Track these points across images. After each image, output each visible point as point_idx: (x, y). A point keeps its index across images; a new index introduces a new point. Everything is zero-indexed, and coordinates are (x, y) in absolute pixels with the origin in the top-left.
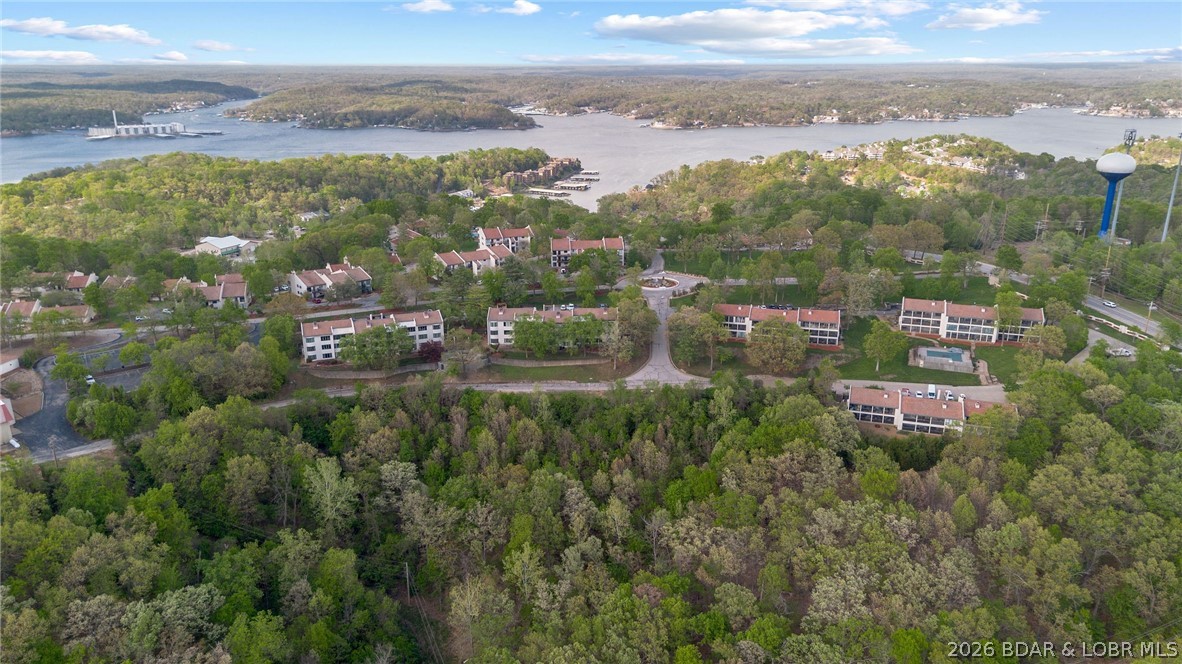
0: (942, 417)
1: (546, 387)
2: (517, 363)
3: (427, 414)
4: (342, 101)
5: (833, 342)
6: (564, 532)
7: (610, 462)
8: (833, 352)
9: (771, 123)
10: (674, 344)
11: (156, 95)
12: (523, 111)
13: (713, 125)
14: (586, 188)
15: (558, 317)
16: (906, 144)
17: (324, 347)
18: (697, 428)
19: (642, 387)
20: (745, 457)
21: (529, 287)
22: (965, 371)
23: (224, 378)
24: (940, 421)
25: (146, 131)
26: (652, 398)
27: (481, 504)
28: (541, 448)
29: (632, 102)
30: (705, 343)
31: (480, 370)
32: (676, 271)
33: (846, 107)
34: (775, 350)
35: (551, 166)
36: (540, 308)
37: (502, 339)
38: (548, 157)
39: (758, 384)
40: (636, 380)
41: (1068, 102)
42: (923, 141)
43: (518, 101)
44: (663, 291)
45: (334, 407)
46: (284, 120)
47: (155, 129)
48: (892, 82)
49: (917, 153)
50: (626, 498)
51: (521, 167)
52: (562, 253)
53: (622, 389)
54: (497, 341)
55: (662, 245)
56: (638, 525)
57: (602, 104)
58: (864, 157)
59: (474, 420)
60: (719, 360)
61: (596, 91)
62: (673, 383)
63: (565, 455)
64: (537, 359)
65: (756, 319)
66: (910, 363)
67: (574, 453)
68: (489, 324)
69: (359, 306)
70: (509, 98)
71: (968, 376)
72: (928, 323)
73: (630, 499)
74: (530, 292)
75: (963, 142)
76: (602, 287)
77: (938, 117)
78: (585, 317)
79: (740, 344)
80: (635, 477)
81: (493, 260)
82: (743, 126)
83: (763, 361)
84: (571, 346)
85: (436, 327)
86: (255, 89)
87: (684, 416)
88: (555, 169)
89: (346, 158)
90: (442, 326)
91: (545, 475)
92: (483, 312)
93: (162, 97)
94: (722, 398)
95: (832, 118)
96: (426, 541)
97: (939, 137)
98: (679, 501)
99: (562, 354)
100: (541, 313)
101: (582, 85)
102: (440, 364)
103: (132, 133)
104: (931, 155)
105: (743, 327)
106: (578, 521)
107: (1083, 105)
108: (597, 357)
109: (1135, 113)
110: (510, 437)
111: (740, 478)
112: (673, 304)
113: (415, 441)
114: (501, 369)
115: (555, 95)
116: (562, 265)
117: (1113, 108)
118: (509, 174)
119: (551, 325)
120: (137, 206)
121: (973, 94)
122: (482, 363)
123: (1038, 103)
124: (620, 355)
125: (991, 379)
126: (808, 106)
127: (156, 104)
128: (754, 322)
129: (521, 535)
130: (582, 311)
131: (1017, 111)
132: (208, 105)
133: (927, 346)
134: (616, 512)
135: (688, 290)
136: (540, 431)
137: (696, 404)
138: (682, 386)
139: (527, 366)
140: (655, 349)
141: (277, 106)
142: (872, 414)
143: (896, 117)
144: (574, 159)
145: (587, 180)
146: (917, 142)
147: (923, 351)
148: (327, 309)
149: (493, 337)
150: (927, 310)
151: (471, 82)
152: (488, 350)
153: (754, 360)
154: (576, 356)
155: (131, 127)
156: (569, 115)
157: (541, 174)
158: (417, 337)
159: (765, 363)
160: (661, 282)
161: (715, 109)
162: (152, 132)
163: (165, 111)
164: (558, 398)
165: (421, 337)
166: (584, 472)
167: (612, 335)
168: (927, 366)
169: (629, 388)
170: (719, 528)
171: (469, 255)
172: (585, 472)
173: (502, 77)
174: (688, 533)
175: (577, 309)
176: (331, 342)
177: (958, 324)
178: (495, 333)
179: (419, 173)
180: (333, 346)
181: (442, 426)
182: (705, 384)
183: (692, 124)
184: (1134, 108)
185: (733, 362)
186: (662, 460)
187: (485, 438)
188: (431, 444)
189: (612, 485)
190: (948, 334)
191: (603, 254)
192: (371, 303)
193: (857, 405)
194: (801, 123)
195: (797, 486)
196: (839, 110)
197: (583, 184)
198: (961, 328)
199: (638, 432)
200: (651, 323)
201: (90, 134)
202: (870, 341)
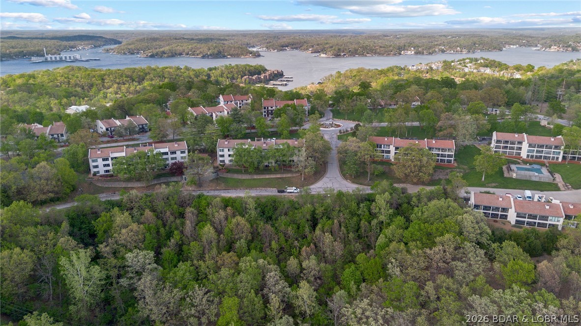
0: (548, 215)
1: (254, 193)
2: (236, 176)
3: (168, 213)
4: (163, 45)
5: (449, 161)
6: (264, 309)
7: (300, 248)
8: (451, 168)
9: (380, 54)
10: (342, 163)
11: (70, 42)
12: (255, 49)
13: (351, 55)
14: (286, 85)
15: (265, 145)
16: (452, 62)
17: (105, 165)
18: (363, 223)
19: (322, 193)
20: (405, 249)
21: (248, 128)
22: (547, 180)
23: (24, 188)
24: (546, 218)
25: (61, 58)
26: (329, 201)
27: (199, 286)
28: (250, 237)
29: (309, 45)
30: (364, 163)
31: (211, 181)
32: (340, 119)
33: (418, 47)
34: (415, 166)
35: (267, 74)
36: (253, 140)
37: (227, 160)
38: (266, 69)
39: (404, 191)
40: (318, 188)
41: (529, 45)
42: (461, 61)
43: (252, 45)
44: (333, 130)
45: (102, 208)
46: (132, 54)
47: (66, 57)
48: (440, 36)
49: (460, 66)
50: (312, 279)
51: (252, 74)
52: (270, 108)
53: (308, 194)
54: (223, 161)
55: (330, 105)
56: (322, 303)
57: (294, 46)
58: (431, 68)
59: (202, 217)
60: (373, 174)
61: (292, 40)
62: (344, 190)
63: (267, 244)
64: (250, 173)
65: (397, 146)
66: (505, 176)
67: (273, 243)
68: (218, 150)
69: (137, 140)
70: (247, 43)
71: (549, 184)
72: (512, 148)
73: (315, 279)
74: (248, 131)
75: (482, 61)
76: (294, 128)
77: (465, 51)
78: (283, 144)
79: (387, 163)
80: (319, 262)
81: (226, 112)
82: (366, 56)
83: (405, 174)
84: (273, 164)
85: (182, 152)
86: (120, 40)
87: (353, 214)
88: (270, 75)
89: (158, 68)
90: (187, 151)
91: (250, 261)
92: (215, 142)
93: (72, 43)
94: (382, 200)
95: (411, 52)
96: (153, 317)
97: (469, 59)
98: (353, 283)
99: (267, 169)
100: (253, 143)
101: (284, 37)
102: (184, 177)
103: (53, 59)
104: (467, 67)
105: (389, 152)
106: (275, 301)
107: (536, 46)
108: (291, 172)
109: (564, 49)
110: (226, 230)
111: (402, 266)
112: (340, 138)
113: (158, 232)
114: (225, 180)
115: (271, 42)
116: (270, 116)
117: (552, 47)
118: (245, 77)
119: (260, 151)
120: (38, 90)
121: (482, 40)
122: (213, 176)
123: (514, 45)
124: (306, 170)
125: (567, 186)
126: (399, 46)
127: (69, 46)
128: (397, 148)
129: (228, 315)
130: (280, 141)
131: (504, 49)
132: (95, 47)
133: (515, 164)
134: (305, 293)
135: (349, 129)
136: (248, 226)
137: (362, 205)
138: (351, 192)
139: (244, 178)
140: (330, 166)
141: (130, 47)
142: (491, 212)
143: (443, 51)
144: (280, 71)
145: (287, 81)
146: (458, 61)
147: (513, 167)
148: (117, 141)
149: (221, 159)
150: (512, 140)
151: (229, 36)
152: (217, 167)
153: (398, 173)
154: (276, 172)
155: (53, 57)
156: (278, 51)
157: (262, 77)
158: (170, 159)
159: (407, 176)
160: (331, 125)
161: (352, 47)
162: (64, 59)
163: (73, 50)
164: (264, 200)
165: (172, 159)
166: (280, 259)
167: (300, 158)
168: (519, 177)
169: (313, 193)
170: (388, 309)
171: (210, 109)
172: (281, 257)
173: (244, 34)
174: (363, 313)
175: (277, 140)
176: (110, 162)
177: (535, 149)
178: (222, 156)
179: (197, 76)
180: (111, 165)
181: (178, 221)
182: (367, 190)
183: (340, 55)
184: (563, 47)
185: (383, 175)
186: (339, 248)
187: (208, 231)
188: (169, 235)
189: (302, 269)
190: (528, 156)
191: (294, 107)
192: (145, 138)
193: (479, 206)
194: (395, 54)
195: (450, 273)
196: (414, 48)
197: (285, 83)
198: (537, 151)
199: (319, 226)
200: (327, 148)
201: (32, 60)
202: (478, 160)
